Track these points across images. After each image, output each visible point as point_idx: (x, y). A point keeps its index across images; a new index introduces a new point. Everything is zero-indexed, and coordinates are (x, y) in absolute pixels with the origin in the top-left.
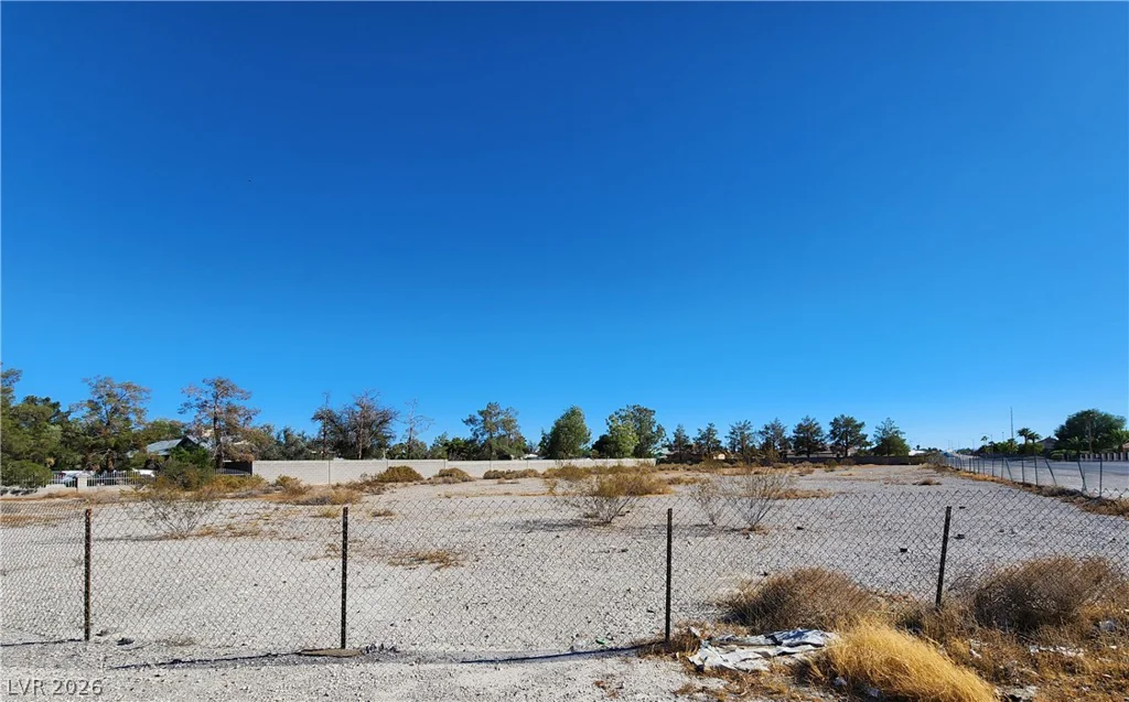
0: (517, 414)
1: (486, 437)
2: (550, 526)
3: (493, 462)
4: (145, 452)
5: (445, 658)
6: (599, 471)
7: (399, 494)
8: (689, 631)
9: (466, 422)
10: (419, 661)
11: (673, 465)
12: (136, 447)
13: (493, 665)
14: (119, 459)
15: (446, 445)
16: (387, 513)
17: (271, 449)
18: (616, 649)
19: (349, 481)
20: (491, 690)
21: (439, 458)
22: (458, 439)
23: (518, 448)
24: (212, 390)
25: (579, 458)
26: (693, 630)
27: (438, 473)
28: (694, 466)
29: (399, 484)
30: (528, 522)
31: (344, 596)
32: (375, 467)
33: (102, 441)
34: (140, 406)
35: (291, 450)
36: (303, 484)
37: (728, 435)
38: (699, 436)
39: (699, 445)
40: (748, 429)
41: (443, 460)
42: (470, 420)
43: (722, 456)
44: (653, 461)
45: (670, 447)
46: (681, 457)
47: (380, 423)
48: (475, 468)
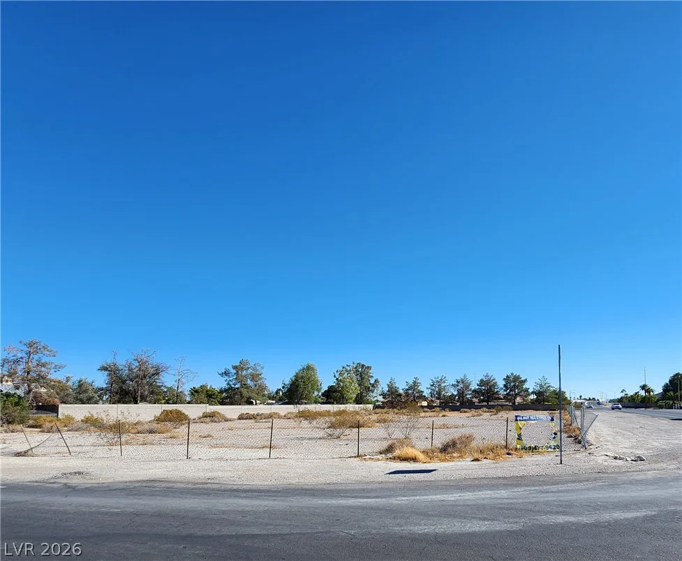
0: (263, 368)
6: (329, 414)
9: (222, 375)
11: (386, 410)
16: (209, 436)
27: (201, 415)
28: (402, 410)
32: (152, 410)
35: (82, 395)
37: (429, 386)
38: (407, 387)
39: (407, 395)
40: (444, 382)
41: (204, 405)
42: (225, 372)
43: (425, 404)
44: (370, 406)
45: (384, 395)
46: (392, 403)
47: (153, 375)
48: (230, 411)
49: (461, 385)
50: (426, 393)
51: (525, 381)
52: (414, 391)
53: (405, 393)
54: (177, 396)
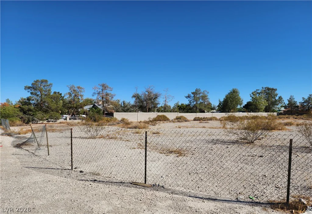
0: (208, 93)
1: (195, 103)
2: (223, 142)
3: (198, 114)
4: (83, 109)
5: (182, 193)
6: (247, 118)
7: (162, 126)
8: (300, 200)
9: (186, 97)
10: (172, 193)
11: (287, 116)
12: (81, 107)
13: (202, 200)
14: (77, 111)
15: (178, 106)
16: (158, 133)
17: (119, 108)
18: (259, 203)
19: (144, 120)
20: (202, 210)
21: (176, 112)
22: (183, 104)
23: (208, 108)
24: (101, 88)
25: (236, 112)
26: (303, 200)
27: (175, 118)
28: (299, 116)
29: (161, 122)
30: (213, 140)
31: (146, 164)
32: (153, 115)
33: (72, 105)
34: (82, 94)
35: (126, 109)
36: (129, 121)
38: (303, 101)
39: (303, 106)
41: (177, 113)
42: (188, 96)
45: (285, 107)
46: (291, 112)
47: (155, 98)
48: (190, 116)
52: (309, 103)
53: (301, 105)
54: (165, 108)
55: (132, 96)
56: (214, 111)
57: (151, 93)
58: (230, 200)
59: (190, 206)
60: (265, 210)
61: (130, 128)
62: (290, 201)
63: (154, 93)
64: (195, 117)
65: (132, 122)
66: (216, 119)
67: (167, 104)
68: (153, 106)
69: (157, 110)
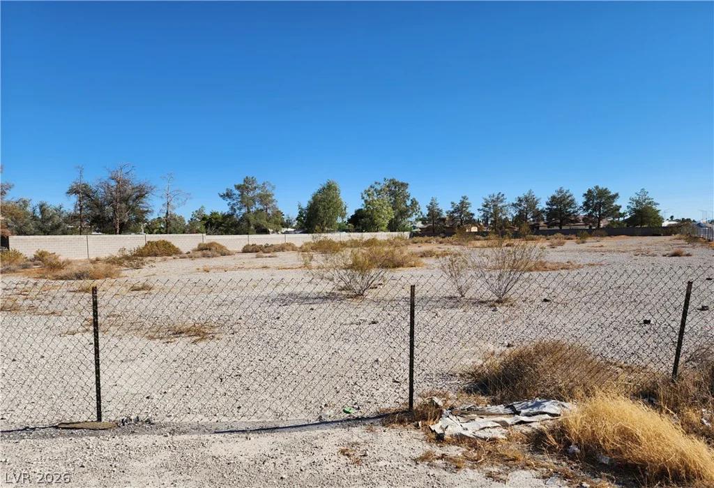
0: (274, 188)
1: (244, 211)
2: (305, 299)
3: (252, 237)
5: (199, 428)
6: (355, 244)
7: (159, 270)
8: (432, 401)
9: (223, 196)
10: (173, 432)
11: (426, 238)
13: (244, 435)
15: (204, 219)
16: (146, 288)
17: (26, 224)
18: (362, 418)
19: (107, 255)
20: (241, 459)
21: (198, 232)
22: (215, 214)
23: (276, 223)
25: (335, 232)
26: (436, 400)
27: (196, 247)
28: (447, 238)
29: (159, 259)
30: (284, 295)
31: (98, 372)
32: (133, 242)
35: (48, 224)
36: (62, 258)
37: (481, 208)
38: (452, 210)
39: (452, 218)
40: (502, 201)
41: (200, 235)
42: (227, 194)
43: (474, 229)
44: (407, 234)
45: (423, 220)
46: (434, 230)
47: (137, 197)
48: (234, 242)
49: (524, 205)
50: (478, 216)
51: (616, 196)
52: (461, 213)
53: (450, 217)
54: (168, 224)
55: (67, 190)
56: (289, 230)
57: (125, 182)
58: (307, 423)
59: (214, 454)
60: (372, 431)
61: (62, 279)
62: (415, 405)
63: (136, 184)
64: (245, 245)
65: (69, 263)
66: (294, 249)
67: (173, 212)
68: (133, 217)
69: (147, 227)
